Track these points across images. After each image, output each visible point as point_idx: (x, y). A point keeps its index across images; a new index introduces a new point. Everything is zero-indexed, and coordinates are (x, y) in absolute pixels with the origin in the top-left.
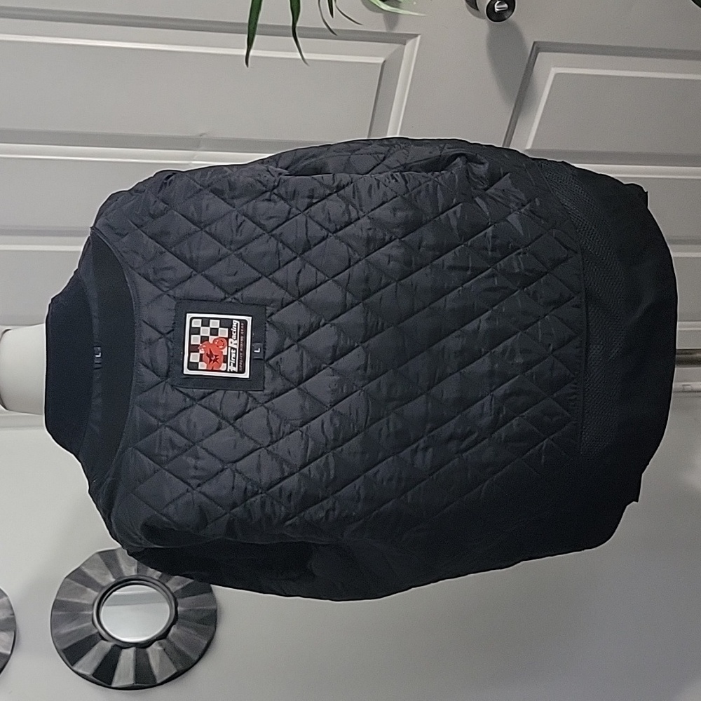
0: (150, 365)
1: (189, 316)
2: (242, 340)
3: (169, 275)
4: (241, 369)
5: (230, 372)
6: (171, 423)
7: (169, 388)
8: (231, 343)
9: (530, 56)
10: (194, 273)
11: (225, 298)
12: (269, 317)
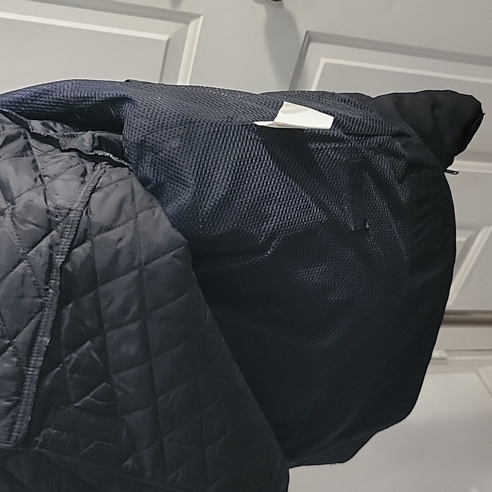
9: (303, 46)
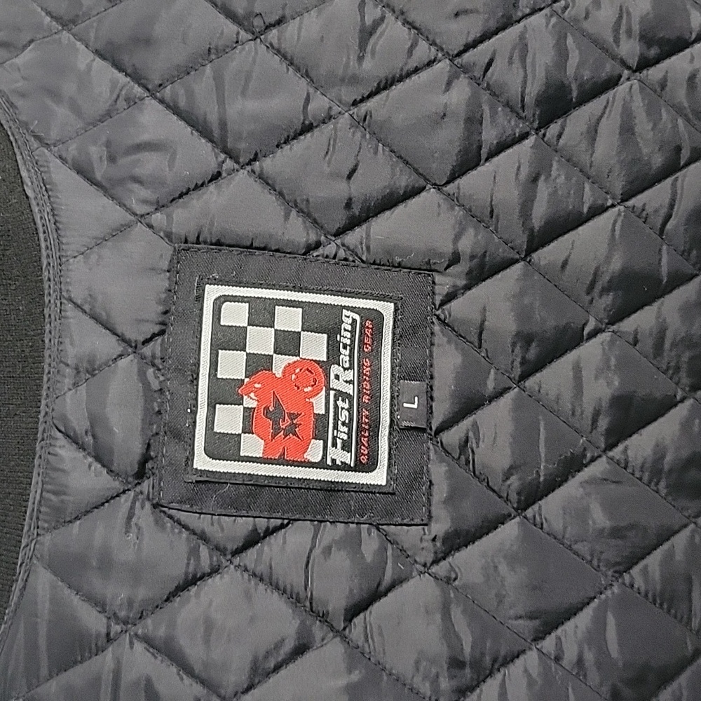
0: (89, 440)
1: (212, 292)
2: (367, 370)
3: (150, 164)
4: (364, 459)
5: (335, 466)
6: (153, 626)
7: (145, 515)
8: (337, 377)
10: (229, 164)
11: (318, 245)
12: (443, 303)
